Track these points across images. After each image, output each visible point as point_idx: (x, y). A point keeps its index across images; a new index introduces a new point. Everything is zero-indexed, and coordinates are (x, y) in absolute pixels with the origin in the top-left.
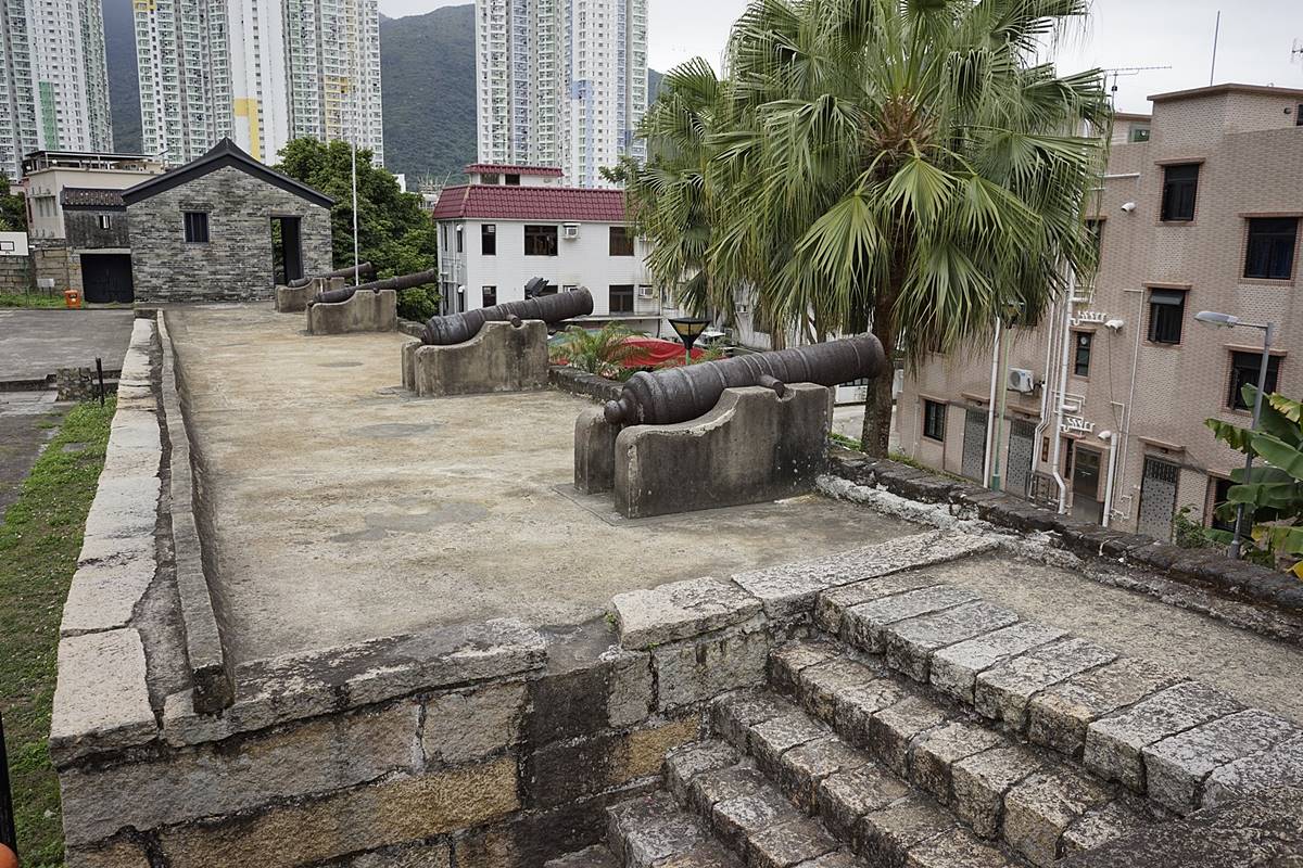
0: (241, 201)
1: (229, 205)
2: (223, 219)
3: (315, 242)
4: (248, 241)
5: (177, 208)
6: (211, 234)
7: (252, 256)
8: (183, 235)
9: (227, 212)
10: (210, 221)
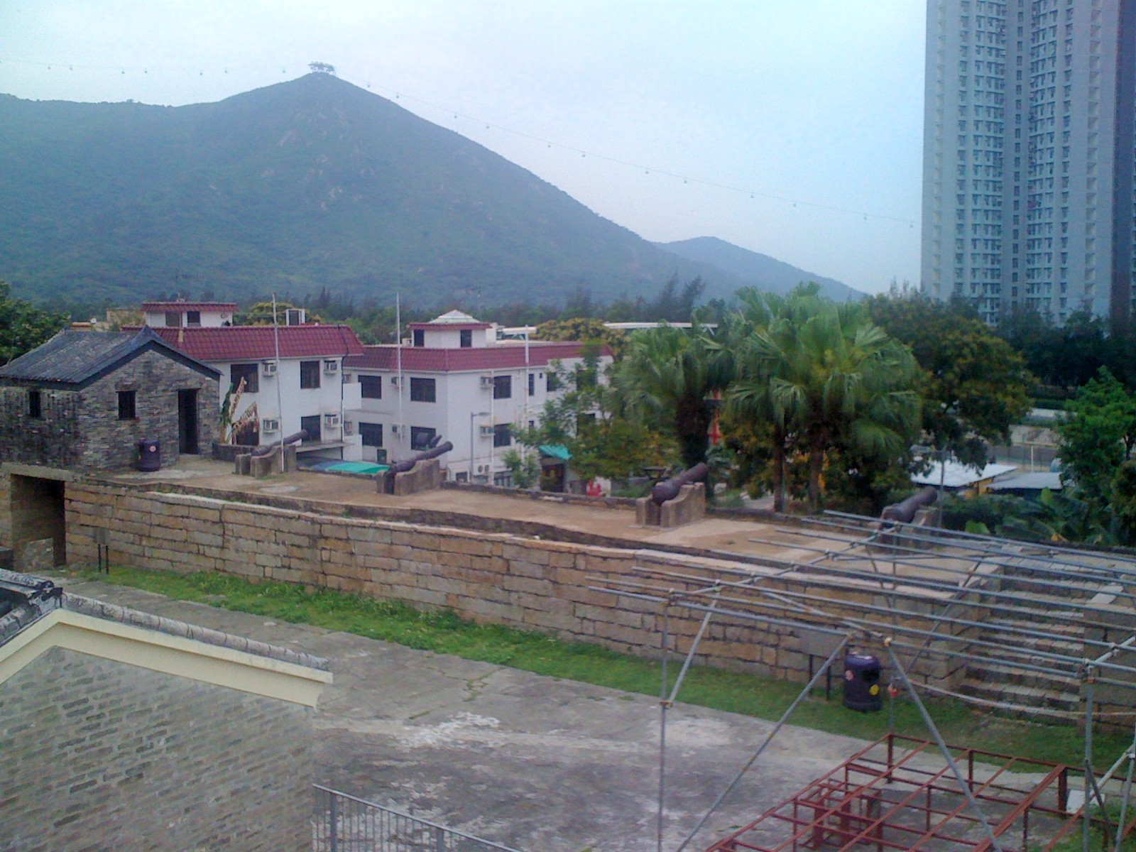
0: (158, 379)
1: (150, 384)
2: (146, 396)
3: (208, 411)
4: (162, 413)
5: (114, 390)
6: (137, 411)
7: (165, 426)
8: (116, 413)
9: (148, 390)
10: (137, 399)
